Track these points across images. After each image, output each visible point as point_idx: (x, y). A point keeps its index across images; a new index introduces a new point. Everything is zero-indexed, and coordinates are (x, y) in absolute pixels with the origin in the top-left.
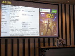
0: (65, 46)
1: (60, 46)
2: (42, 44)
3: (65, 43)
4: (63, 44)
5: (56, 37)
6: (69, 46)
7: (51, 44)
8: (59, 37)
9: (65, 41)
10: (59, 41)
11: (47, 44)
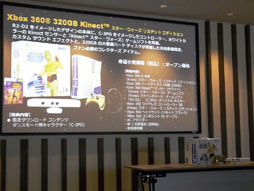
0: (221, 165)
1: (204, 164)
2: (143, 156)
4: (212, 155)
5: (191, 132)
7: (174, 155)
8: (200, 131)
9: (219, 146)
10: (201, 147)
11: (159, 155)
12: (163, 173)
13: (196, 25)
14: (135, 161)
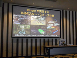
0: (66, 46)
1: (62, 46)
2: (46, 43)
3: (65, 43)
4: (64, 44)
5: (58, 38)
6: (69, 46)
7: (54, 43)
8: (60, 37)
9: (65, 41)
10: (61, 41)
11: (50, 43)
12: (52, 48)
13: (60, 11)
14: (44, 45)
